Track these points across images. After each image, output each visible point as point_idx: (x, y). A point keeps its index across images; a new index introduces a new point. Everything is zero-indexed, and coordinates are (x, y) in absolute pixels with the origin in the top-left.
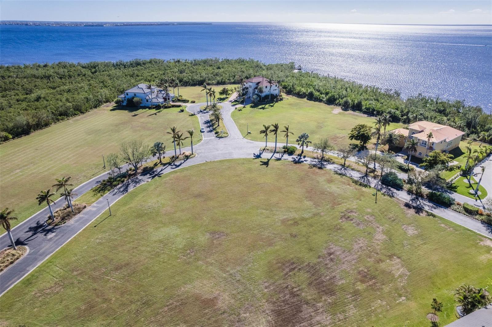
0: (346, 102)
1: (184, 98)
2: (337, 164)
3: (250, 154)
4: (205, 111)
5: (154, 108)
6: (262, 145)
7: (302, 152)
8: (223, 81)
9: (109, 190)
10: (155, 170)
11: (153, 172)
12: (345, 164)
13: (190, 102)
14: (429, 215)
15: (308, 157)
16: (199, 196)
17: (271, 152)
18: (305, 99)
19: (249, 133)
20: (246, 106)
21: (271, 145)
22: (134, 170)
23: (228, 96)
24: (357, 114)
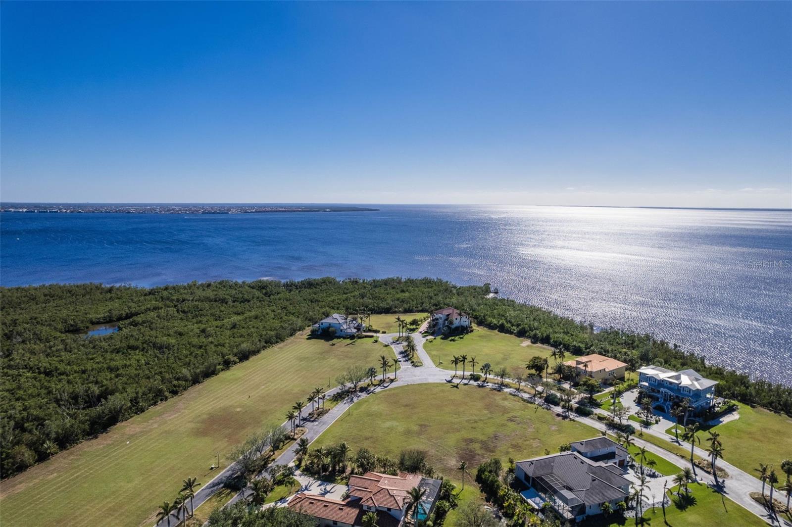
0: (535, 335)
1: (374, 328)
2: (513, 388)
3: (442, 380)
4: (398, 342)
5: (348, 338)
6: (453, 373)
7: (486, 379)
8: (411, 308)
9: (340, 401)
10: (369, 389)
11: (369, 390)
12: (519, 388)
13: (381, 332)
14: (571, 421)
15: (491, 383)
16: (406, 406)
17: (460, 378)
18: (496, 331)
19: (441, 363)
20: (437, 338)
21: (460, 373)
22: (353, 389)
23: (417, 327)
24: (544, 346)
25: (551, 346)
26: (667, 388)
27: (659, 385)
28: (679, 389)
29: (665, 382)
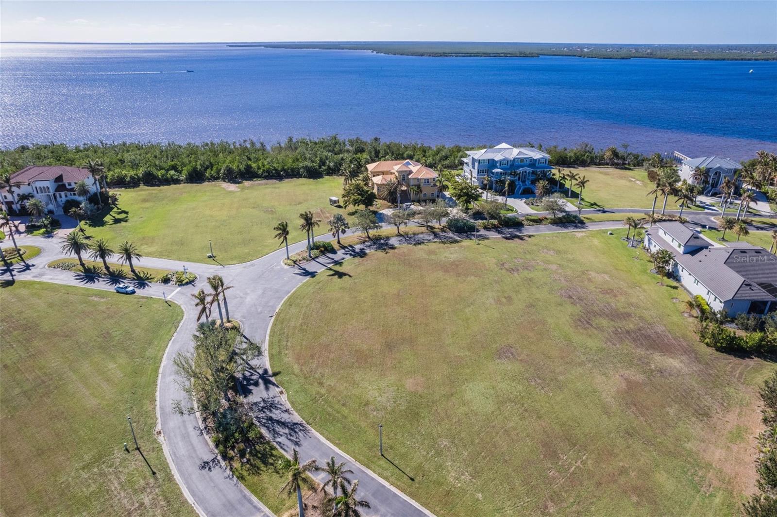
7: (339, 242)
9: (271, 449)
10: (240, 376)
11: (248, 379)
12: (399, 233)
19: (211, 257)
20: (81, 228)
24: (260, 182)
25: (268, 179)
26: (522, 167)
27: (512, 166)
28: (533, 163)
29: (516, 161)
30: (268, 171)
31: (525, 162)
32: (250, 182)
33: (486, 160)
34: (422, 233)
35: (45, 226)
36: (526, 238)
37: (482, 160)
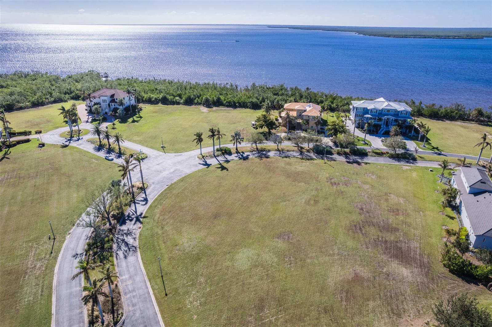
0: (207, 100)
2: (273, 150)
4: (75, 139)
6: (196, 153)
7: (237, 149)
10: (126, 214)
11: (130, 216)
12: (278, 148)
14: (366, 164)
17: (211, 157)
19: (163, 147)
20: (114, 123)
24: (222, 108)
25: (228, 107)
26: (387, 115)
27: (379, 114)
28: (396, 113)
29: (384, 111)
30: (229, 102)
31: (390, 112)
32: (217, 108)
33: (362, 108)
34: (293, 151)
35: (100, 120)
36: (363, 164)
37: (359, 108)
